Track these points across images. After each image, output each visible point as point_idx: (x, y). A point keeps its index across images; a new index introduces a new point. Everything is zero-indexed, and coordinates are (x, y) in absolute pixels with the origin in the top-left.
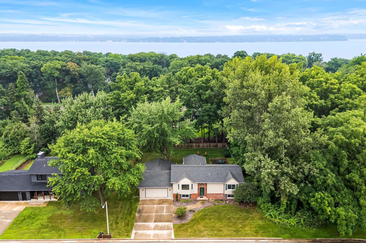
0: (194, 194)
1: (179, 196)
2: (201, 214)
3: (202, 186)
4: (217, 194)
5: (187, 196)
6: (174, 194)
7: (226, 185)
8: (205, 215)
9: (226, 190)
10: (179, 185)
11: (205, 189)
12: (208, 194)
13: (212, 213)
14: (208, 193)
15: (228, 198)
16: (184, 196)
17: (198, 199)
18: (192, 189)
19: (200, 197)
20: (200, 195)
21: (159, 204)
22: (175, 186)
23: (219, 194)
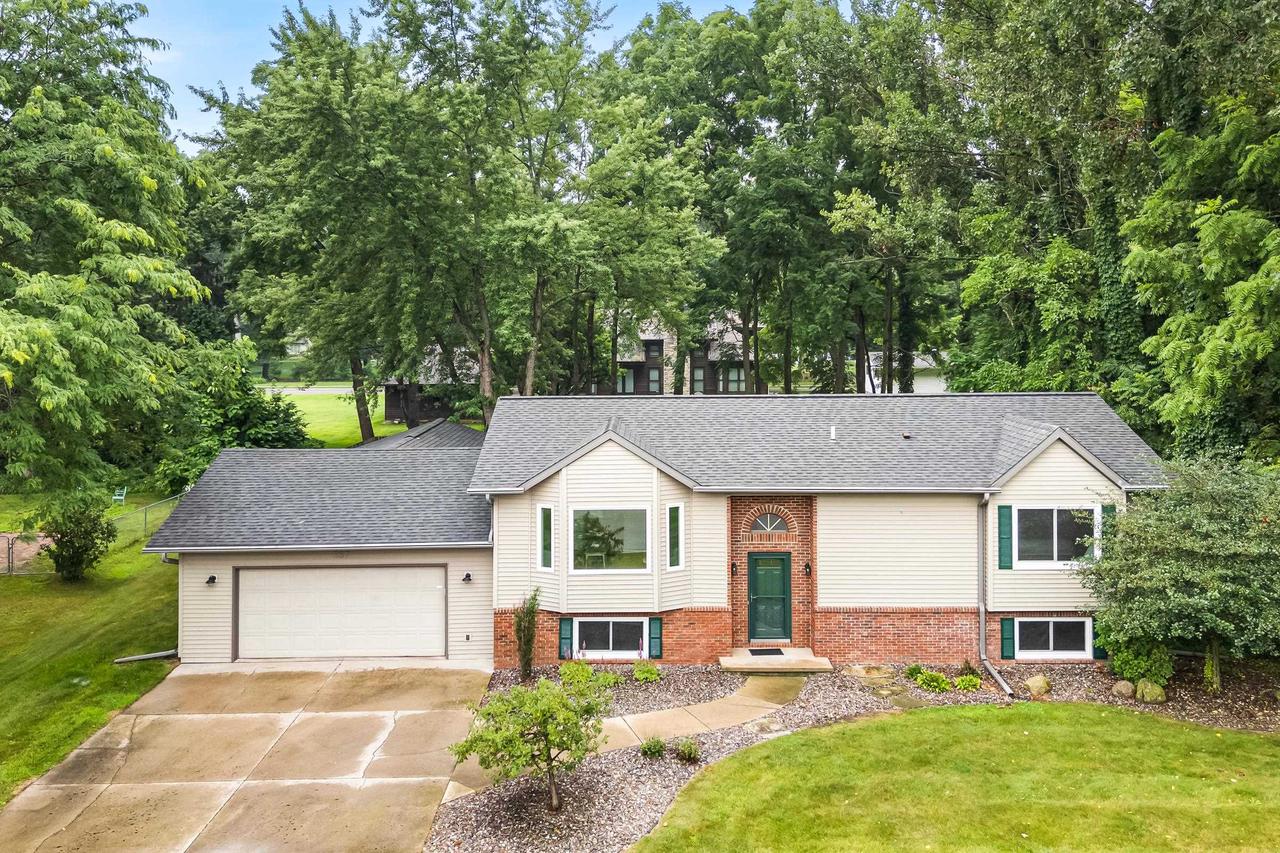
0: (695, 616)
1: (546, 635)
2: (768, 782)
3: (772, 539)
4: (914, 613)
5: (627, 636)
6: (499, 615)
7: (1004, 511)
8: (823, 793)
9: (1005, 564)
10: (547, 515)
11: (797, 568)
12: (829, 613)
13: (904, 776)
14: (823, 602)
15: (1022, 655)
16: (594, 634)
17: (726, 662)
18: (674, 561)
19: (754, 652)
20: (752, 634)
21: (339, 702)
22: (514, 529)
23: (936, 612)
